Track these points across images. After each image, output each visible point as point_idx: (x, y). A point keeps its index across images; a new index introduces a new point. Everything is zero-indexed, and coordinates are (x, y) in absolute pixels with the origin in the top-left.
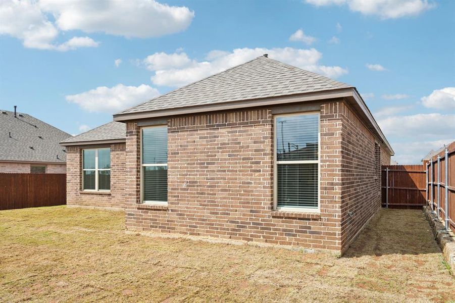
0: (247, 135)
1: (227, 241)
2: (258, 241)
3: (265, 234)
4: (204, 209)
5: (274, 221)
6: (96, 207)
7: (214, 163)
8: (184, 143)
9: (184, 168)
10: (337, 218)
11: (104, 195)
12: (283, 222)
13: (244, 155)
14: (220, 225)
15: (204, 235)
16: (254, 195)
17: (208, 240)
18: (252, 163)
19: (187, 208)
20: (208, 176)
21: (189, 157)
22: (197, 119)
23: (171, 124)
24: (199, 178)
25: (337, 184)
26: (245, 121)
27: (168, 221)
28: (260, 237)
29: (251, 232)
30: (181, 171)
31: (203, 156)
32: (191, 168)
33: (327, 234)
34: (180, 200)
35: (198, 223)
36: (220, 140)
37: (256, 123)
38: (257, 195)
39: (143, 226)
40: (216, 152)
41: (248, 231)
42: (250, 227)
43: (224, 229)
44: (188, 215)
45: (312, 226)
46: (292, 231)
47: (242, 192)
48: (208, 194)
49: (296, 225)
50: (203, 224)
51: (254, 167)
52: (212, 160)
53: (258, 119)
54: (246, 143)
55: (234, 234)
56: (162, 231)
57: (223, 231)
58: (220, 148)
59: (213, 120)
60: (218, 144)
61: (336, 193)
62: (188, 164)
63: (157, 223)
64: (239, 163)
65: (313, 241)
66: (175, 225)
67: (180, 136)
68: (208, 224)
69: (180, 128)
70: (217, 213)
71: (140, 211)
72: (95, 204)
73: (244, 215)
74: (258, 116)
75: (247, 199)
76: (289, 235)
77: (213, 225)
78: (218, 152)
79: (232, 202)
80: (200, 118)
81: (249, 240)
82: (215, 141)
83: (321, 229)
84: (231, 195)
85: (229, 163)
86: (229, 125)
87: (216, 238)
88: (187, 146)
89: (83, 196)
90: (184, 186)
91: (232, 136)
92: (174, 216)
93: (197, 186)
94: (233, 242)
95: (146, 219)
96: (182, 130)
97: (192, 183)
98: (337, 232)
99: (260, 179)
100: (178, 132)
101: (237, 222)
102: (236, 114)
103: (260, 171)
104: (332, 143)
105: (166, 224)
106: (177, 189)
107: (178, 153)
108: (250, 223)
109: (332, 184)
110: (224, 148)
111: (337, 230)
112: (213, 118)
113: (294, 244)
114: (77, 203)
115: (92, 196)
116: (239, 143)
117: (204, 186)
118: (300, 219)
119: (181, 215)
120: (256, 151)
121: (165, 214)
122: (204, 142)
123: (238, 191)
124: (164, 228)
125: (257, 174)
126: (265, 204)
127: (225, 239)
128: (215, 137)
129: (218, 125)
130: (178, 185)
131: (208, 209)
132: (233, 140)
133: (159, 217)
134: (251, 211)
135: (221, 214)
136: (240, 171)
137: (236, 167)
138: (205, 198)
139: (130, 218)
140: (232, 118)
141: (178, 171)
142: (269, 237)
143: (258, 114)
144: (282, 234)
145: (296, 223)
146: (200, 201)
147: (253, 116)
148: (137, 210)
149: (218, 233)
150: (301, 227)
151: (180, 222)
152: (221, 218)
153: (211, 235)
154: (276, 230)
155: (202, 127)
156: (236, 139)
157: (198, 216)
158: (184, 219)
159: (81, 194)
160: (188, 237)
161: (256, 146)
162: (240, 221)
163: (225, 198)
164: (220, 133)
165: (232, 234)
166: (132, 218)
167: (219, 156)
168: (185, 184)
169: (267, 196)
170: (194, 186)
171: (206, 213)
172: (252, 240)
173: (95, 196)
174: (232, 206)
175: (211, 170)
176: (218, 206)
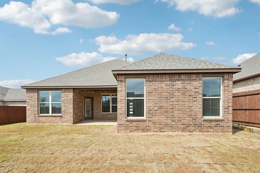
0: (191, 85)
1: (180, 133)
2: (196, 132)
3: (199, 129)
4: (168, 119)
5: (203, 123)
6: (51, 124)
7: (173, 98)
8: (156, 87)
9: (156, 100)
10: (231, 120)
11: (57, 116)
12: (208, 123)
13: (189, 94)
14: (176, 126)
15: (167, 132)
16: (194, 112)
17: (170, 134)
18: (193, 98)
19: (158, 119)
20: (170, 104)
21: (159, 94)
22: (164, 76)
23: (148, 78)
24: (165, 105)
25: (231, 106)
26: (190, 79)
27: (146, 126)
28: (197, 130)
29: (193, 128)
30: (154, 101)
31: (167, 94)
32: (160, 100)
33: (227, 126)
34: (153, 116)
35: (165, 126)
36: (176, 87)
37: (195, 80)
38: (196, 112)
39: (129, 130)
40: (174, 92)
41: (191, 128)
42: (192, 126)
43: (179, 128)
44: (158, 123)
45: (221, 124)
46: (212, 126)
47: (188, 111)
48: (170, 112)
49: (214, 124)
50: (167, 126)
51: (194, 99)
52: (172, 96)
53: (196, 78)
54: (190, 89)
55: (184, 130)
56: (142, 132)
57: (178, 129)
58: (177, 90)
59: (173, 77)
60: (175, 89)
61: (230, 110)
62: (159, 98)
63: (139, 128)
64: (187, 98)
65: (220, 130)
66: (151, 128)
67: (153, 84)
68: (170, 126)
69: (154, 80)
70: (175, 121)
71: (128, 122)
72: (50, 122)
73: (189, 121)
74: (196, 77)
75: (191, 114)
76: (211, 128)
77: (173, 126)
78: (176, 92)
79: (183, 116)
80: (166, 76)
81: (191, 132)
82: (174, 87)
83: (224, 125)
84: (183, 112)
85: (182, 98)
86: (181, 80)
87: (174, 133)
88: (158, 89)
89: (40, 118)
90: (156, 108)
91: (183, 85)
92: (150, 124)
93: (164, 108)
94: (184, 133)
95: (132, 126)
96: (155, 81)
97: (161, 107)
98: (231, 125)
99: (197, 105)
100: (153, 82)
101: (186, 124)
102: (185, 75)
103: (197, 101)
104: (229, 90)
105: (145, 128)
106: (152, 110)
107: (152, 92)
108: (192, 125)
109: (229, 106)
110: (178, 91)
111: (231, 124)
112: (173, 76)
113: (213, 132)
114: (35, 122)
115: (48, 118)
116: (187, 89)
117: (168, 108)
118: (215, 121)
119: (154, 123)
120: (195, 92)
121: (145, 123)
122: (168, 87)
123: (186, 110)
124: (143, 130)
125: (196, 102)
126: (199, 115)
127: (179, 133)
128: (174, 85)
129: (175, 80)
130: (152, 108)
131: (170, 119)
132: (183, 87)
133: (141, 125)
134: (193, 119)
135: (177, 121)
136: (187, 101)
137: (185, 99)
138: (168, 114)
139: (121, 126)
140: (183, 77)
141: (153, 101)
142: (201, 130)
143: (196, 76)
144: (207, 128)
145: (214, 123)
146: (165, 116)
147: (194, 77)
148: (125, 122)
149: (175, 130)
150: (216, 124)
151: (154, 126)
152: (177, 123)
153: (171, 132)
154: (205, 126)
155: (166, 80)
156: (185, 87)
157: (164, 123)
158: (156, 125)
159: (38, 116)
160: (159, 133)
161: (195, 90)
162: (187, 124)
163: (179, 114)
164: (177, 84)
165: (183, 130)
166: (122, 126)
167: (176, 94)
168: (157, 107)
169: (200, 112)
170: (162, 108)
171: (169, 121)
172: (193, 132)
173: (50, 118)
174: (183, 117)
175: (172, 101)
176: (176, 117)
